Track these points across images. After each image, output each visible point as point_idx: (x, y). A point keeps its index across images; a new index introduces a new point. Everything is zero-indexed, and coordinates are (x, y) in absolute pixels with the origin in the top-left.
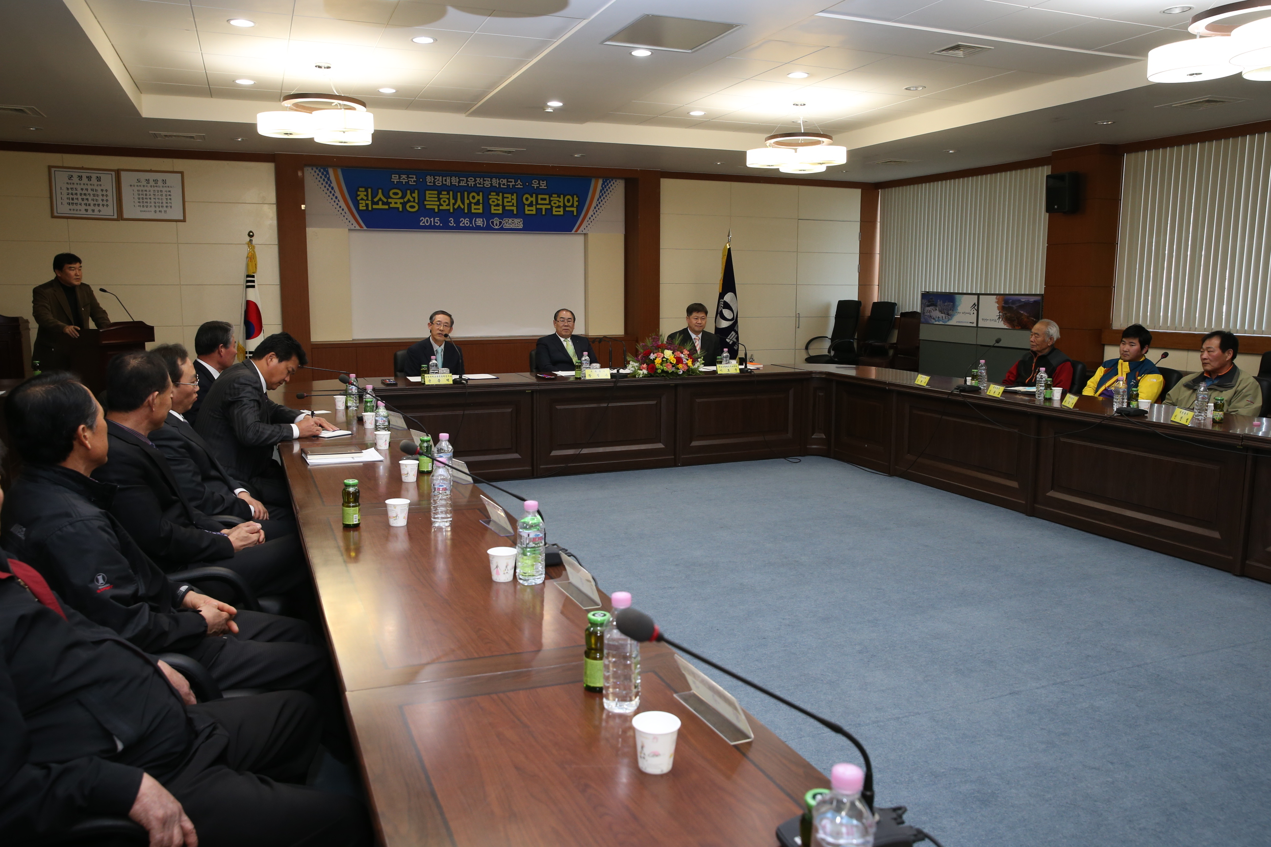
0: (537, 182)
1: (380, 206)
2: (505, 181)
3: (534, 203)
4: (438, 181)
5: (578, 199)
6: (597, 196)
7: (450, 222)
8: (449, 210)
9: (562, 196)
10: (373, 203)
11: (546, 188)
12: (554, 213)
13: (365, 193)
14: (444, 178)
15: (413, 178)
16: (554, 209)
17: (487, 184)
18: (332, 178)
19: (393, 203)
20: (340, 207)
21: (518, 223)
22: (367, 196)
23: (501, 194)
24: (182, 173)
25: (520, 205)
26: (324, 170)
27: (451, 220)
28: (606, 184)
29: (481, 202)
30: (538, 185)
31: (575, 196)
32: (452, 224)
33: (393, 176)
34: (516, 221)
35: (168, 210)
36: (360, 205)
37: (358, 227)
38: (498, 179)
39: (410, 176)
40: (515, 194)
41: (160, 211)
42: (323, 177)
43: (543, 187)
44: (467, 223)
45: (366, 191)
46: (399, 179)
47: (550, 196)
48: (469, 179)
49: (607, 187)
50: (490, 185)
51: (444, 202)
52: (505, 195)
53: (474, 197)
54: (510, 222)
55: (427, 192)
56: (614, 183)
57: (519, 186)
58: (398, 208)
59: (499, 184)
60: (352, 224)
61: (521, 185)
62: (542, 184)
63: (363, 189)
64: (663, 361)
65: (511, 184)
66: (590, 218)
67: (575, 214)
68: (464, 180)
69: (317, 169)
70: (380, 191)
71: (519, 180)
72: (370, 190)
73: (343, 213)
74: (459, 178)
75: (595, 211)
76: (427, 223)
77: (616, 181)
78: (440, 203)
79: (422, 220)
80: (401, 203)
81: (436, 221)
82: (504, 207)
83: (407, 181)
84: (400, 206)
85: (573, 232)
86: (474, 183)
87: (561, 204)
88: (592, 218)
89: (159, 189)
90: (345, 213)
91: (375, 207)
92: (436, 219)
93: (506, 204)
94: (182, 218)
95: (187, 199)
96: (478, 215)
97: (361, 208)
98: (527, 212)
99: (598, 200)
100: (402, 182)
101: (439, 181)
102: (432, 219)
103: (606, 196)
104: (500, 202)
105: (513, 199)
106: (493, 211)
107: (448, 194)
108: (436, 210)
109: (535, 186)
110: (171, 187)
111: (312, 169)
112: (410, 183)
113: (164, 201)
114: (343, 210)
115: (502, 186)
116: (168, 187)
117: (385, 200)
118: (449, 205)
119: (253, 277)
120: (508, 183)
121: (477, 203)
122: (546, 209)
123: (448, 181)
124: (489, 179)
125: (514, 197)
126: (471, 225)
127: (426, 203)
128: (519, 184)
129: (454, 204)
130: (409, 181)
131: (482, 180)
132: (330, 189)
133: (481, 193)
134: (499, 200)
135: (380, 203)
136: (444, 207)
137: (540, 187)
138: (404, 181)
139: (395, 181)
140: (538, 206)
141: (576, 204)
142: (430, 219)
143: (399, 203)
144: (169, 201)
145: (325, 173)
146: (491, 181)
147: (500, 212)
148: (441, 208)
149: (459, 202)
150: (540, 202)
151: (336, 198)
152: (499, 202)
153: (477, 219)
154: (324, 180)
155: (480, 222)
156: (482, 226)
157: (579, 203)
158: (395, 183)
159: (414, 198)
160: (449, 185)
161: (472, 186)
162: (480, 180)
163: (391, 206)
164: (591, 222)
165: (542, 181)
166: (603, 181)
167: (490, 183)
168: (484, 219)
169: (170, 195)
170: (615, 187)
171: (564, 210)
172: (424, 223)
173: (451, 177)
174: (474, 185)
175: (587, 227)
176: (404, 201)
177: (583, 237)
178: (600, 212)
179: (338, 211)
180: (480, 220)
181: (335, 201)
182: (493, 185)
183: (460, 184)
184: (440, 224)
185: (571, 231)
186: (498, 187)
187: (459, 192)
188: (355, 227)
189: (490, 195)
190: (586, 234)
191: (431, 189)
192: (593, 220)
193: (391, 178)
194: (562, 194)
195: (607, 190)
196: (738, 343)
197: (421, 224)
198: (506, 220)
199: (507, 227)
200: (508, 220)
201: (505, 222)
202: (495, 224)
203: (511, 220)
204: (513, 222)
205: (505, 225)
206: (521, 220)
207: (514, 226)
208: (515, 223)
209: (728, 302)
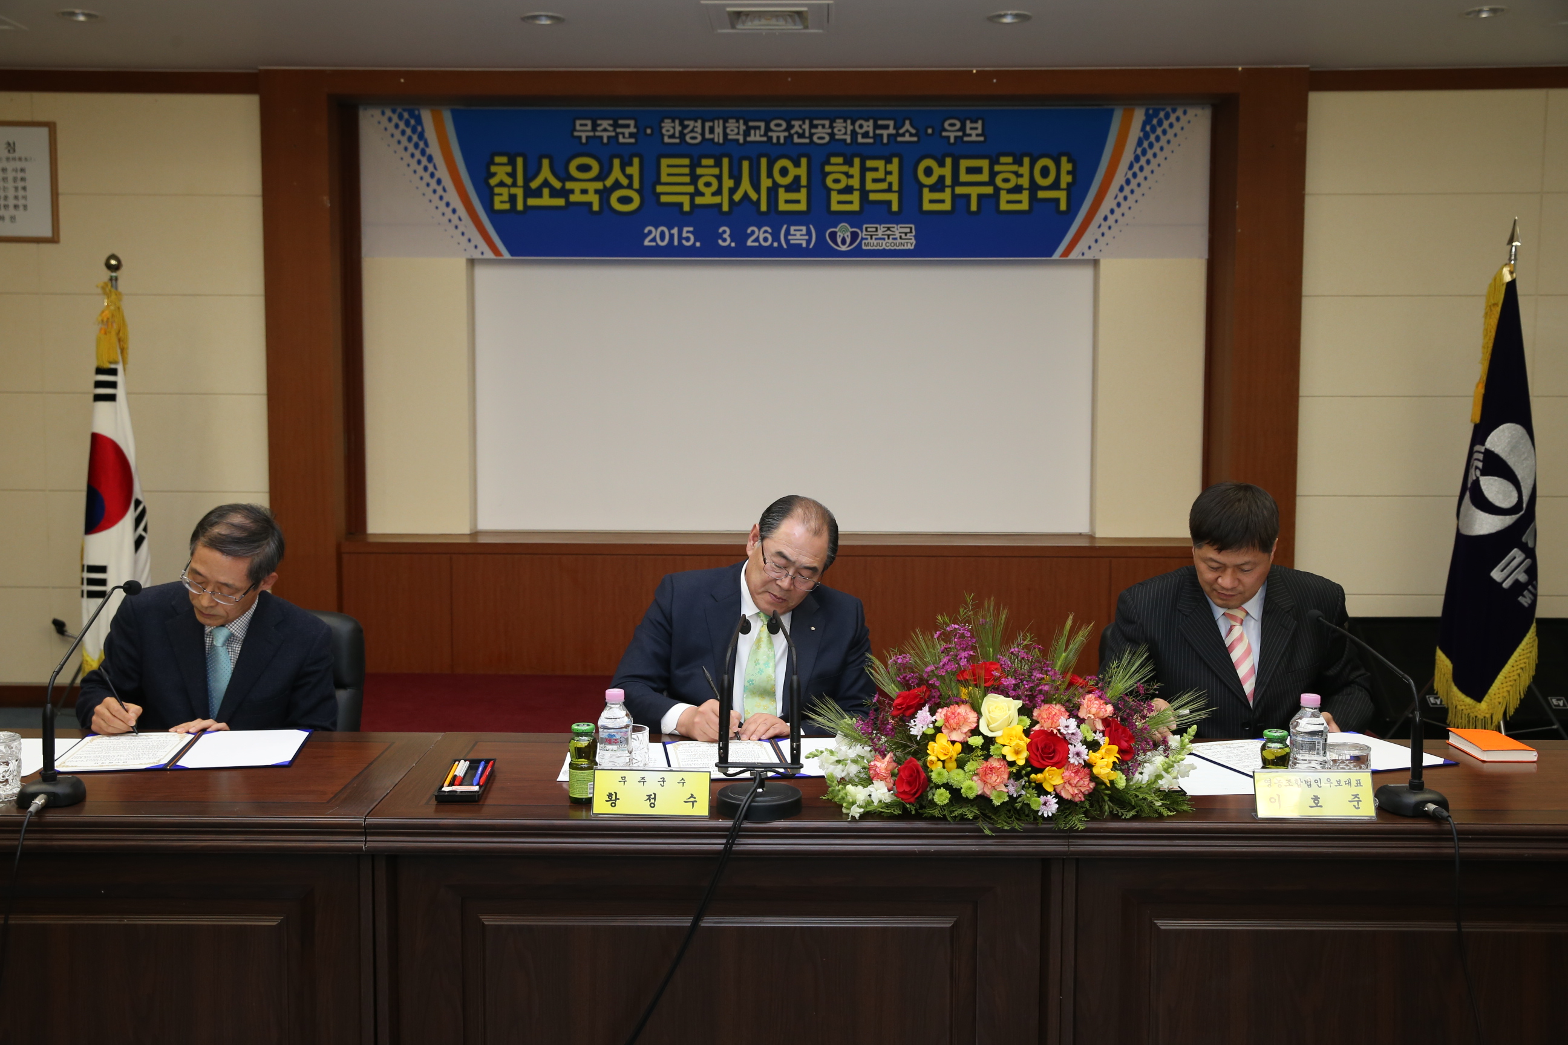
0: (958, 125)
1: (546, 200)
2: (868, 126)
3: (948, 181)
4: (692, 131)
5: (1074, 167)
6: (1128, 156)
7: (720, 236)
8: (720, 205)
9: (1026, 161)
10: (529, 193)
11: (981, 139)
12: (1004, 206)
13: (509, 169)
14: (708, 125)
15: (628, 126)
16: (1004, 196)
17: (821, 134)
18: (431, 133)
19: (577, 192)
20: (448, 204)
21: (903, 236)
22: (513, 175)
23: (857, 161)
24: (51, 126)
25: (910, 189)
26: (412, 115)
27: (724, 232)
28: (1155, 121)
29: (804, 182)
30: (960, 134)
31: (1064, 160)
32: (726, 241)
33: (578, 122)
34: (898, 230)
35: (19, 214)
36: (497, 199)
37: (489, 254)
38: (849, 122)
39: (621, 122)
40: (896, 161)
41: (3, 218)
42: (409, 131)
43: (974, 138)
44: (766, 239)
45: (512, 162)
46: (594, 129)
47: (994, 162)
48: (772, 125)
49: (1159, 131)
50: (827, 138)
51: (708, 184)
52: (870, 164)
53: (784, 172)
54: (880, 233)
55: (664, 162)
56: (1178, 119)
57: (907, 138)
58: (590, 204)
59: (854, 134)
60: (476, 247)
61: (911, 135)
62: (972, 129)
63: (504, 160)
64: (967, 748)
65: (885, 133)
66: (1106, 219)
67: (1063, 207)
68: (759, 128)
69: (394, 111)
70: (546, 163)
71: (907, 122)
72: (520, 161)
73: (455, 218)
74: (745, 123)
75: (1120, 199)
76: (662, 238)
77: (1185, 113)
78: (696, 189)
79: (650, 232)
80: (597, 191)
82: (864, 193)
83: (613, 134)
84: (595, 200)
85: (1056, 256)
86: (786, 134)
87: (1025, 182)
88: (1111, 218)
89: (2, 165)
90: (460, 219)
91: (532, 202)
92: (685, 229)
93: (870, 186)
94: (47, 233)
95: (62, 187)
96: (795, 218)
97: (498, 206)
98: (927, 206)
99: (1131, 167)
100: (601, 138)
101: (695, 133)
102: (675, 231)
103: (1155, 155)
104: (855, 183)
105: (890, 173)
106: (835, 207)
107: (718, 164)
108: (687, 208)
109: (952, 135)
110: (26, 159)
111: (383, 113)
112: (621, 140)
113: (11, 193)
114: (454, 211)
115: (860, 140)
116: (20, 159)
117: (557, 185)
118: (718, 192)
119: (115, 373)
120: (878, 132)
121: (794, 186)
122: (980, 197)
123: (719, 130)
124: (827, 123)
125: (894, 167)
126: (776, 244)
127: (660, 189)
128: (907, 131)
129: (732, 191)
130: (617, 134)
131: (806, 126)
132: (424, 161)
133: (804, 161)
134: (852, 177)
135: (546, 191)
136: (708, 199)
137: (966, 139)
138: (605, 135)
139: (584, 135)
140: (959, 190)
141: (1066, 179)
142: (670, 228)
143: (591, 192)
144: (21, 193)
145: (413, 122)
146: (831, 127)
147: (855, 207)
148: (699, 200)
149: (746, 185)
150: (964, 177)
151: (439, 182)
152: (851, 182)
153: (792, 228)
154: (410, 139)
155: (801, 235)
156: (804, 245)
157: (1074, 178)
158: (584, 140)
159: (630, 177)
160: (721, 141)
161: (782, 141)
162: (803, 127)
163: (573, 198)
164: (1110, 228)
165: (972, 122)
166: (1147, 114)
167: (829, 131)
168: (811, 227)
169: (23, 179)
170: (1182, 129)
171: (1033, 198)
172: (654, 240)
173: (725, 121)
174: (785, 138)
175: (1096, 241)
176: (604, 186)
177: (1087, 273)
178: (1136, 201)
179: (443, 214)
180: (801, 230)
181: (435, 191)
182: (837, 137)
183: (749, 139)
184: (694, 244)
185: (1051, 256)
186: (849, 141)
187: (745, 158)
188: (482, 253)
189: (829, 163)
190: (1095, 263)
191: (673, 152)
192: (1116, 221)
193: (574, 130)
194: (1026, 155)
195: (1158, 139)
196: (1535, 588)
197: (647, 243)
198: (869, 229)
199: (872, 248)
200: (874, 229)
201: (865, 235)
202: (839, 241)
203: (884, 227)
204: (889, 232)
205: (866, 241)
206: (911, 228)
207: (892, 245)
208: (895, 235)
209: (1503, 455)
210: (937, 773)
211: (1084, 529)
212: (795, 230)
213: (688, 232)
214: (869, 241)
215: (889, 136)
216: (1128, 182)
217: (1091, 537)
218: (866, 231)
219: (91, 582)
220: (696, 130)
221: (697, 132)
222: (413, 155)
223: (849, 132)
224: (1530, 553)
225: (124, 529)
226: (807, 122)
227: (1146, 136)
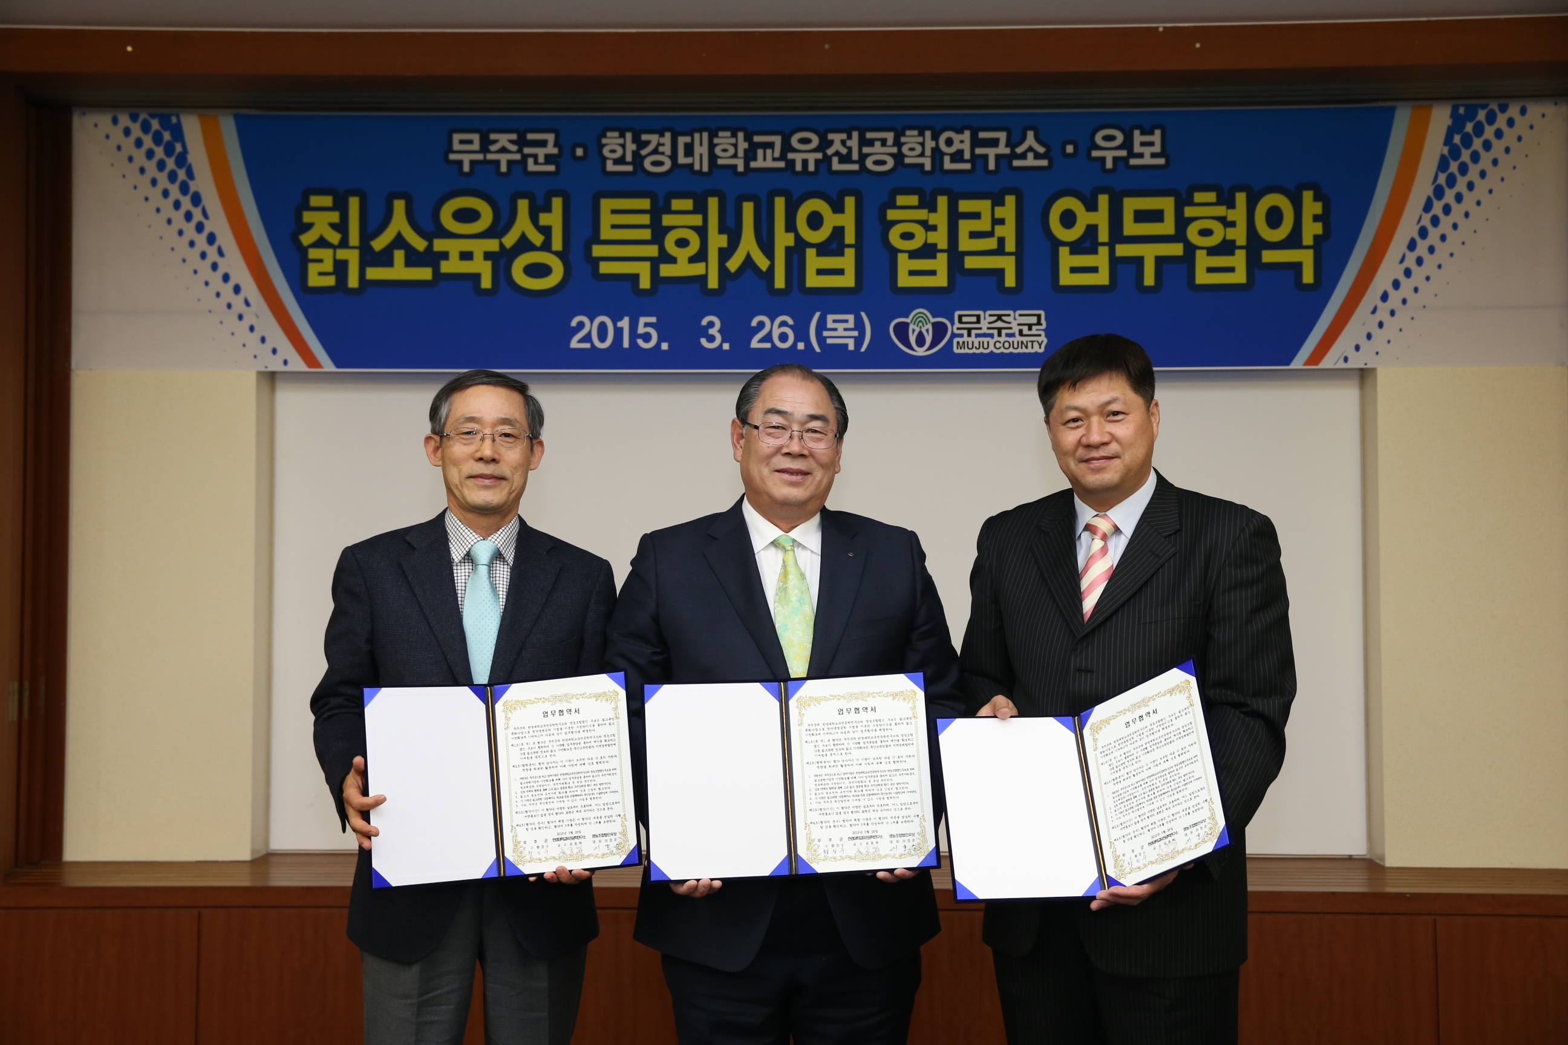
0: (1120, 138)
1: (399, 271)
2: (962, 141)
3: (1103, 236)
4: (655, 151)
5: (1325, 208)
6: (1422, 188)
7: (704, 332)
8: (703, 279)
9: (1241, 198)
10: (369, 258)
11: (1161, 161)
12: (1202, 278)
14: (682, 140)
15: (543, 144)
16: (1203, 260)
17: (880, 156)
18: (199, 154)
19: (454, 256)
20: (226, 278)
22: (341, 227)
23: (942, 202)
25: (1036, 248)
26: (165, 123)
28: (1469, 127)
29: (850, 238)
30: (1123, 153)
31: (1308, 196)
32: (715, 340)
33: (457, 137)
34: (1015, 319)
36: (313, 269)
37: (298, 364)
38: (928, 134)
39: (531, 136)
40: (1010, 200)
42: (159, 152)
43: (1147, 161)
45: (341, 206)
46: (484, 149)
47: (1183, 200)
48: (794, 141)
49: (1477, 144)
50: (891, 163)
51: (682, 243)
52: (965, 206)
53: (815, 221)
54: (984, 325)
55: (607, 205)
56: (1511, 123)
57: (1030, 161)
58: (476, 277)
59: (937, 154)
60: (274, 351)
61: (1037, 156)
62: (1143, 144)
63: (327, 201)
65: (991, 152)
66: (1385, 297)
67: (1308, 277)
68: (771, 145)
69: (134, 118)
70: (399, 206)
71: (1030, 134)
72: (354, 203)
73: (238, 302)
74: (748, 138)
75: (1411, 262)
76: (602, 337)
77: (1523, 111)
78: (662, 250)
79: (581, 325)
80: (488, 256)
81: (641, 330)
82: (956, 257)
83: (518, 157)
84: (484, 270)
85: (1298, 363)
86: (819, 156)
87: (1239, 235)
88: (1395, 297)
90: (247, 303)
91: (374, 273)
92: (643, 320)
93: (965, 244)
96: (834, 300)
97: (315, 280)
98: (1066, 278)
99: (1428, 207)
100: (497, 163)
101: (660, 155)
102: (625, 323)
103: (1471, 186)
104: (940, 238)
105: (1002, 222)
106: (904, 280)
107: (701, 208)
108: (645, 283)
109: (1109, 156)
111: (115, 121)
112: (531, 167)
114: (237, 289)
115: (948, 165)
117: (420, 244)
118: (701, 256)
120: (979, 151)
121: (833, 246)
122: (1160, 261)
123: (701, 150)
124: (890, 136)
125: (1008, 210)
126: (801, 346)
127: (598, 251)
128: (1030, 149)
129: (725, 255)
130: (525, 157)
131: (854, 143)
132: (186, 203)
133: (850, 202)
134: (934, 228)
135: (399, 255)
136: (682, 268)
137: (1133, 162)
138: (504, 158)
139: (466, 159)
140: (1123, 250)
141: (1311, 230)
142: (615, 319)
143: (478, 256)
145: (167, 136)
146: (898, 143)
147: (941, 280)
148: (666, 270)
149: (748, 244)
150: (1130, 228)
151: (211, 239)
152: (932, 238)
153: (830, 318)
154: (161, 166)
155: (845, 329)
156: (851, 347)
157: (1325, 228)
158: (466, 168)
159: (546, 231)
160: (705, 169)
161: (811, 167)
162: (849, 143)
163: (446, 267)
164: (1392, 313)
165: (1143, 133)
166: (1454, 115)
167: (894, 150)
168: (863, 314)
170: (1520, 139)
171: (1254, 263)
172: (587, 338)
173: (713, 135)
174: (817, 161)
175: (1369, 336)
176: (502, 245)
177: (1347, 395)
178: (1440, 266)
179: (218, 295)
180: (846, 321)
181: (203, 255)
182: (907, 161)
183: (753, 165)
184: (658, 345)
185: (1288, 364)
186: (928, 167)
187: (748, 198)
188: (285, 362)
189: (894, 206)
190: (1364, 376)
191: (622, 188)
192: (1404, 301)
193: (450, 150)
194: (1241, 189)
195: (1475, 157)
197: (574, 344)
198: (964, 319)
199: (970, 352)
200: (974, 319)
201: (958, 329)
202: (912, 339)
203: (990, 315)
204: (999, 324)
205: (961, 340)
206: (1039, 316)
207: (1007, 345)
208: (1011, 328)
211: (1357, 847)
212: (835, 321)
213: (646, 325)
214: (966, 339)
215: (998, 158)
216: (1423, 233)
217: (1372, 866)
218: (960, 321)
220: (661, 149)
221: (663, 154)
222: (166, 194)
223: (928, 152)
226: (855, 135)
227: (1455, 153)
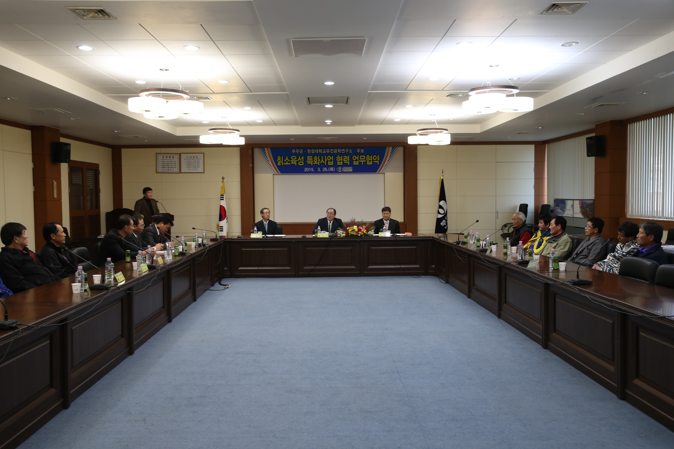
1: (287, 164)
2: (344, 150)
3: (358, 160)
5: (380, 157)
6: (389, 155)
7: (318, 169)
8: (318, 164)
9: (372, 156)
10: (284, 162)
11: (364, 152)
12: (368, 164)
13: (280, 158)
15: (301, 150)
16: (368, 162)
17: (336, 151)
18: (266, 152)
19: (293, 162)
20: (270, 164)
21: (350, 169)
22: (281, 159)
23: (342, 156)
24: (203, 153)
25: (351, 161)
26: (263, 149)
28: (394, 149)
29: (333, 160)
30: (360, 151)
31: (378, 156)
32: (319, 170)
33: (293, 150)
34: (349, 168)
35: (198, 168)
36: (278, 163)
37: (277, 173)
38: (340, 149)
40: (349, 156)
41: (195, 169)
42: (263, 152)
43: (362, 152)
44: (326, 170)
45: (281, 157)
47: (366, 156)
48: (327, 150)
49: (394, 150)
50: (337, 152)
51: (316, 160)
52: (344, 157)
53: (329, 158)
54: (346, 168)
55: (308, 157)
57: (351, 152)
58: (295, 164)
59: (341, 151)
60: (274, 172)
61: (351, 151)
63: (280, 156)
65: (347, 151)
66: (386, 166)
67: (378, 164)
68: (324, 150)
69: (260, 148)
70: (287, 157)
71: (351, 149)
72: (282, 157)
73: (271, 167)
74: (322, 150)
75: (388, 162)
76: (308, 170)
77: (399, 147)
78: (314, 161)
79: (306, 169)
80: (296, 162)
81: (312, 169)
82: (343, 162)
84: (296, 163)
87: (371, 160)
88: (387, 166)
89: (195, 160)
91: (284, 164)
93: (344, 160)
94: (203, 171)
95: (205, 163)
96: (331, 166)
97: (278, 165)
98: (354, 164)
99: (390, 157)
102: (310, 169)
103: (394, 155)
104: (342, 160)
105: (348, 158)
106: (338, 164)
107: (317, 157)
108: (312, 165)
109: (358, 151)
110: (199, 159)
111: (258, 149)
114: (271, 166)
117: (289, 161)
118: (318, 162)
119: (223, 195)
121: (331, 161)
122: (364, 162)
123: (317, 151)
124: (336, 150)
125: (348, 157)
126: (328, 171)
127: (307, 161)
129: (320, 162)
130: (300, 152)
131: (333, 150)
132: (265, 157)
133: (333, 156)
134: (341, 159)
135: (287, 162)
136: (316, 163)
138: (297, 152)
139: (294, 152)
140: (360, 161)
141: (378, 159)
143: (295, 162)
144: (198, 165)
145: (263, 150)
146: (337, 150)
147: (342, 164)
148: (314, 163)
149: (322, 160)
150: (361, 159)
151: (268, 161)
152: (341, 160)
154: (263, 153)
156: (333, 171)
157: (380, 159)
159: (302, 159)
160: (318, 153)
163: (292, 163)
165: (362, 149)
166: (392, 148)
168: (334, 168)
169: (199, 162)
170: (398, 150)
171: (373, 162)
172: (306, 170)
173: (319, 149)
174: (329, 152)
175: (384, 170)
177: (383, 175)
178: (391, 163)
179: (269, 166)
180: (332, 168)
181: (267, 162)
183: (323, 152)
184: (313, 171)
185: (376, 172)
186: (340, 153)
187: (322, 156)
189: (337, 157)
190: (384, 173)
191: (310, 155)
195: (394, 152)
196: (447, 226)
202: (339, 170)
205: (344, 170)
206: (352, 168)
207: (348, 171)
209: (442, 205)
210: (349, 232)
215: (347, 152)
216: (389, 159)
218: (344, 168)
219: (221, 229)
220: (313, 151)
224: (446, 221)
225: (225, 220)
227: (392, 151)
